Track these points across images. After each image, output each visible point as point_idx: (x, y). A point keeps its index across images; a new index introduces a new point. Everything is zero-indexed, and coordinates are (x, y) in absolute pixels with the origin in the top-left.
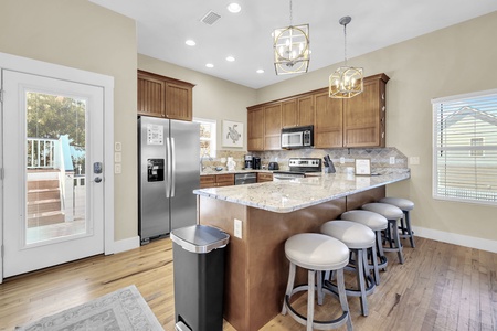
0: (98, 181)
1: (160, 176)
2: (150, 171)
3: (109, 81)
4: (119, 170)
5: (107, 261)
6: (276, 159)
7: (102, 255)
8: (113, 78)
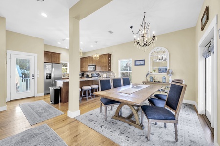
0: (33, 79)
1: (50, 78)
2: (47, 76)
3: (36, 55)
4: (38, 76)
5: (36, 99)
6: (88, 74)
7: (34, 97)
8: (37, 54)
